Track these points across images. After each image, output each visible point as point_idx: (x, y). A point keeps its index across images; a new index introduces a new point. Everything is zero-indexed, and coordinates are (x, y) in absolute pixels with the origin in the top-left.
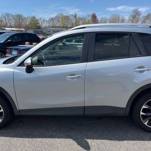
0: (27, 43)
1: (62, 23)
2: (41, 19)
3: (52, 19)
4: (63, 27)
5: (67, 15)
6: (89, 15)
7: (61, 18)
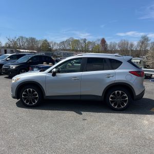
0: (44, 63)
1: (73, 47)
2: (52, 42)
3: (63, 43)
4: (73, 50)
5: (77, 39)
6: (99, 40)
7: (72, 42)
